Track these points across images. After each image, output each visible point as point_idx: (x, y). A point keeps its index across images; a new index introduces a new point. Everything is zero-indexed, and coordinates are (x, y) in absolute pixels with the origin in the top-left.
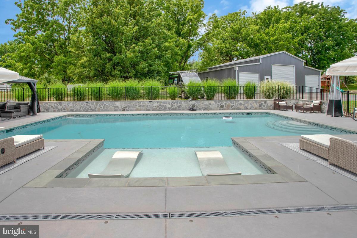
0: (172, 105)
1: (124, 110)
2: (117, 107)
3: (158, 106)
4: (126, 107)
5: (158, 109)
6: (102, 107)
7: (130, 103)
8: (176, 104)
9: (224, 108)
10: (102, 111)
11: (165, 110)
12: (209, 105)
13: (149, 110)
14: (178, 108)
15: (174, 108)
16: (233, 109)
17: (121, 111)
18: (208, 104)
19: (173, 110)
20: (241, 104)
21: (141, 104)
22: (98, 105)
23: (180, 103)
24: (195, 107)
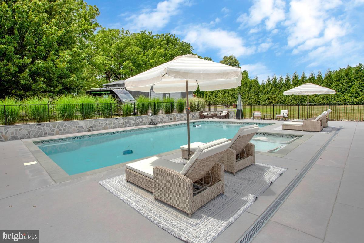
0: (136, 121)
1: (89, 131)
2: (82, 127)
3: (123, 123)
4: (91, 127)
5: (124, 126)
6: (62, 129)
7: (96, 122)
8: (138, 119)
9: (172, 120)
10: (63, 133)
12: (163, 119)
13: (116, 128)
14: (140, 123)
15: (137, 124)
16: (178, 121)
17: (86, 132)
18: (162, 118)
20: (182, 116)
21: (108, 122)
22: (56, 127)
24: (153, 121)
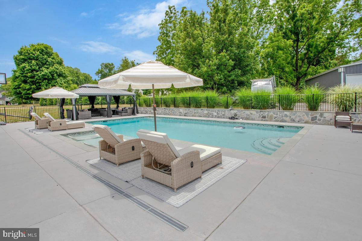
0: (218, 114)
1: (185, 116)
2: (181, 113)
3: (207, 114)
4: (186, 113)
5: (207, 116)
6: (173, 112)
7: (189, 110)
8: (221, 112)
9: (266, 119)
10: (173, 115)
11: (212, 117)
12: (250, 115)
13: (201, 116)
14: (223, 116)
15: (219, 116)
16: (276, 121)
17: (183, 116)
18: (249, 113)
19: (219, 117)
20: (286, 116)
21: (195, 111)
22: (171, 111)
23: (224, 112)
24: (237, 116)
